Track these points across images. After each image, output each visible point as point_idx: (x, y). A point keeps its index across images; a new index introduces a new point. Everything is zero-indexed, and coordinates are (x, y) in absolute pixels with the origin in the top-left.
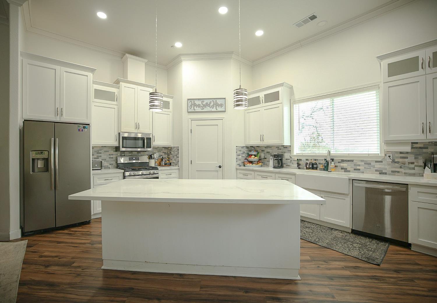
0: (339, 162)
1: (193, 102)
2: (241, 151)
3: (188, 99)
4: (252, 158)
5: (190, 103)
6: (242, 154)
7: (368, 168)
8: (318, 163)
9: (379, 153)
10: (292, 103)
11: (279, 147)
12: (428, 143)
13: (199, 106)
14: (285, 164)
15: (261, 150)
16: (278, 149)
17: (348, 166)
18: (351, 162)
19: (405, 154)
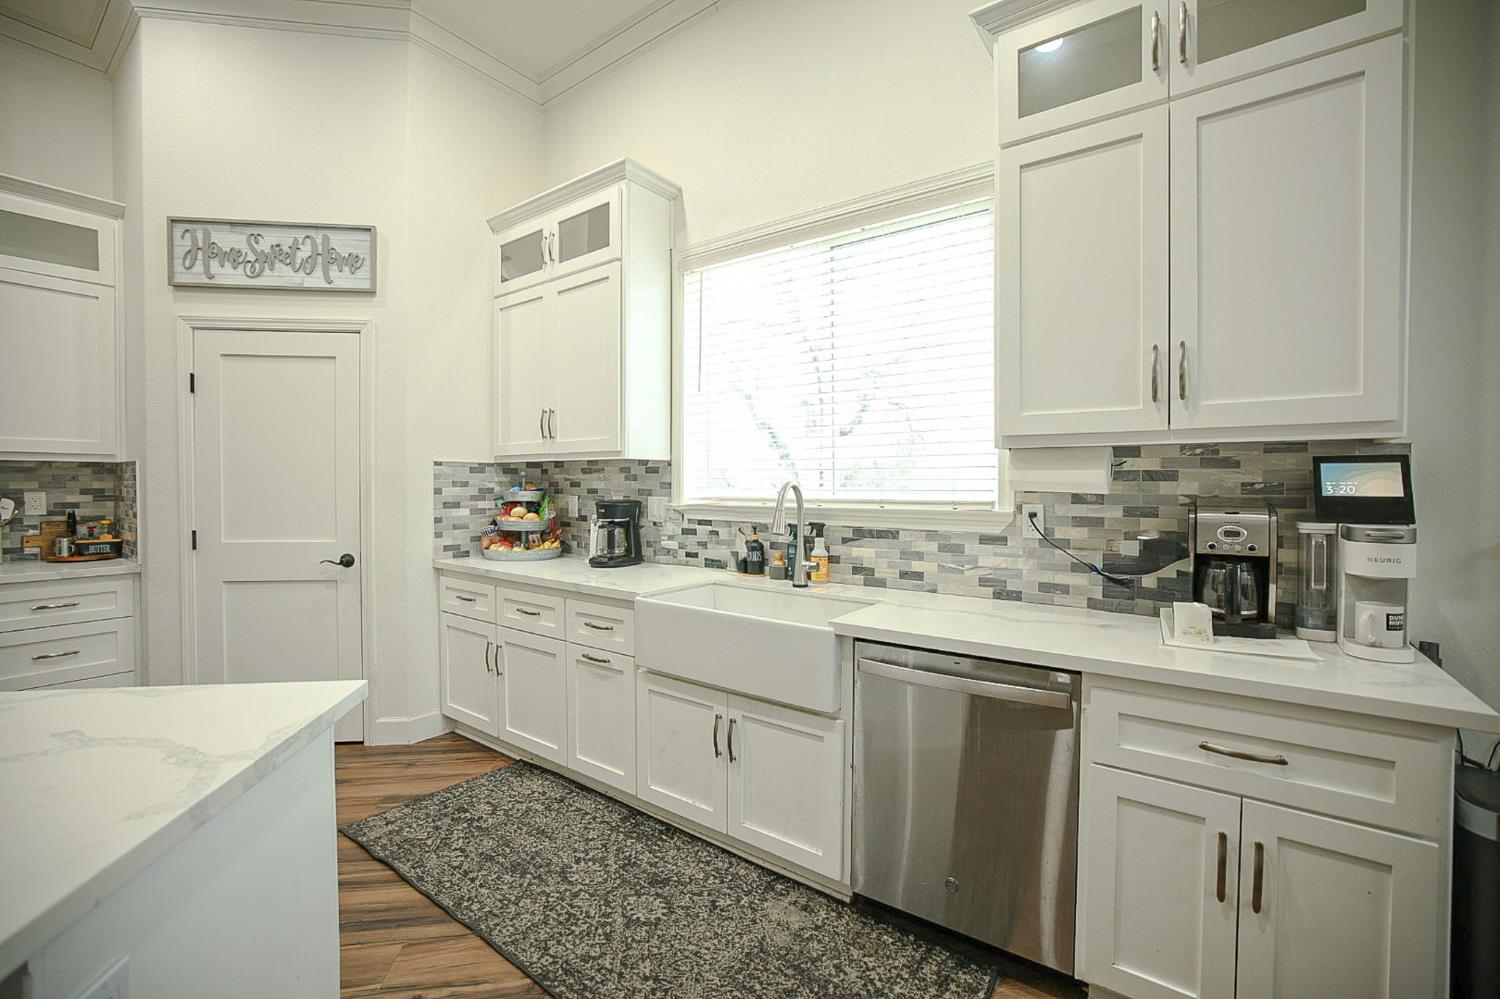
0: (845, 541)
1: (200, 236)
2: (465, 484)
3: (174, 221)
4: (520, 520)
5: (183, 237)
6: (473, 498)
7: (952, 570)
8: (767, 545)
9: (994, 497)
10: (677, 263)
11: (628, 470)
12: (1176, 453)
13: (234, 257)
14: (649, 544)
15: (568, 483)
16: (627, 478)
17: (879, 560)
18: (887, 537)
19: (1092, 503)
